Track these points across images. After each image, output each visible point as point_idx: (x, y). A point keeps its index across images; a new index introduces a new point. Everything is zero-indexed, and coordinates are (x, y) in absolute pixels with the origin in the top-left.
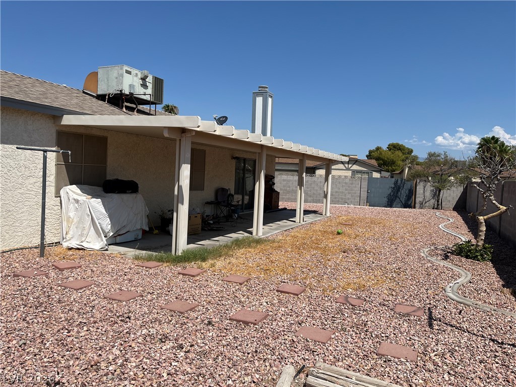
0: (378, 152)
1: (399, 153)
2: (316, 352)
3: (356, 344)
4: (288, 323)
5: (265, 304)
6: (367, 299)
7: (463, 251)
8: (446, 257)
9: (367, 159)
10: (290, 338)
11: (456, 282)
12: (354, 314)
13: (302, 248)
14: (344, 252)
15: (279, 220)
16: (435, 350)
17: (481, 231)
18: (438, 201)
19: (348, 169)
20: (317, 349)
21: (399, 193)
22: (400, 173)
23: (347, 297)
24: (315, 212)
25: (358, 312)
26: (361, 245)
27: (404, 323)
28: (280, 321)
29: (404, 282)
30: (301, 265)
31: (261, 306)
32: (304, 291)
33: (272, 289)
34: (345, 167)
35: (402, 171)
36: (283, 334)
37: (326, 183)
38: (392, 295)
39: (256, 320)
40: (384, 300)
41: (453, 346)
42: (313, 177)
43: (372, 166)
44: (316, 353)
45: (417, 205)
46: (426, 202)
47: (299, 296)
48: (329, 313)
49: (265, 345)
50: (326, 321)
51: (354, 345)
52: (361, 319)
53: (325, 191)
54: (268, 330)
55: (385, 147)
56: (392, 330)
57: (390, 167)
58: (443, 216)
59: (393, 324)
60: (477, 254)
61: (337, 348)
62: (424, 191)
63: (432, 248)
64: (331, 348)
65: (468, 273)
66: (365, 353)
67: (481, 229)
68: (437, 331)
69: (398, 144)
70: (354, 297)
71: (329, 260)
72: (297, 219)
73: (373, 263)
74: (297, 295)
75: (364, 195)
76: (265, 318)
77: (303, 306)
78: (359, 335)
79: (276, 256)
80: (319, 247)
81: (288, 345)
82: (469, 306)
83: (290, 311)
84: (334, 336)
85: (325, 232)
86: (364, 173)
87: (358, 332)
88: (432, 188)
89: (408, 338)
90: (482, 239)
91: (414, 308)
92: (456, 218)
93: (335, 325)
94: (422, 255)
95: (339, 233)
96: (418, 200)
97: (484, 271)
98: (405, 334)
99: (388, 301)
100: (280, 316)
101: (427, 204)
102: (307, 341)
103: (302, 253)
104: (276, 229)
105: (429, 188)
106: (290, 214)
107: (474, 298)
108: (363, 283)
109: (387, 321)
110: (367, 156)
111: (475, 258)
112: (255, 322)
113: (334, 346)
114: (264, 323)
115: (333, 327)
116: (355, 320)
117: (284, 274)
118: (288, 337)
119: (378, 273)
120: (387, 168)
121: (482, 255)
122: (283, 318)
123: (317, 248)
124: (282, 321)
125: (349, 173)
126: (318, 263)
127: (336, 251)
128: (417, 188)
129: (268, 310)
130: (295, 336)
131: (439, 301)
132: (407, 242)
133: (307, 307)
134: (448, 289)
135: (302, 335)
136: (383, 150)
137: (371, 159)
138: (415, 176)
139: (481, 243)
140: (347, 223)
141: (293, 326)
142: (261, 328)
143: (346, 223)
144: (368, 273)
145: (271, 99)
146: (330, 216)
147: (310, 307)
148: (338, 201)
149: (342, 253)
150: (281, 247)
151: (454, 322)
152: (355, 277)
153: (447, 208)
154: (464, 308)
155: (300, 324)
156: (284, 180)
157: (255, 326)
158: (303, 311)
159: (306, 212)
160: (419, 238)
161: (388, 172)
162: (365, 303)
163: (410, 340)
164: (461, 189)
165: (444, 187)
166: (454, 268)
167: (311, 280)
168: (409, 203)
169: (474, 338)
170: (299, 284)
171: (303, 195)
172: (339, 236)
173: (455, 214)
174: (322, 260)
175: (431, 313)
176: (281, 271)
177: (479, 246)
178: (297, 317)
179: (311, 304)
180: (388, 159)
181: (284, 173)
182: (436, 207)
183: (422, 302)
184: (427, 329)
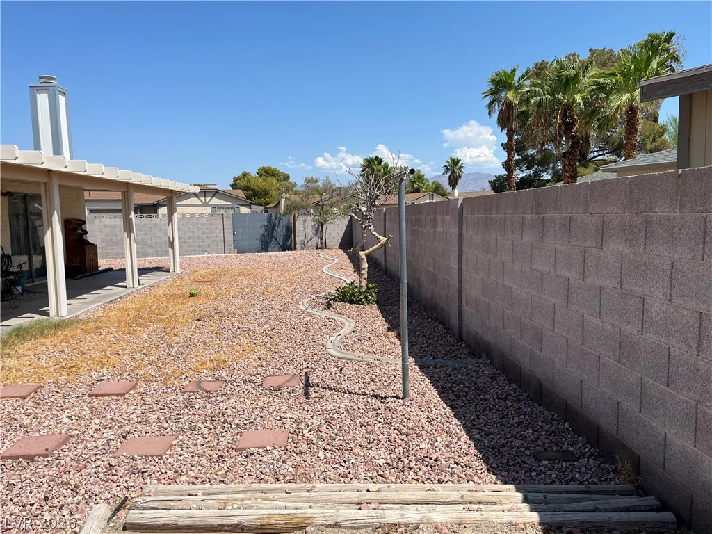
0: (246, 179)
1: (272, 180)
2: (147, 472)
3: (209, 444)
4: (105, 440)
5: (66, 420)
6: (228, 378)
7: (348, 296)
8: (329, 306)
9: (231, 189)
10: (106, 463)
11: (338, 334)
12: (209, 403)
13: (134, 325)
14: (199, 320)
15: (99, 288)
16: (310, 424)
17: (363, 269)
18: (321, 239)
19: (205, 204)
20: (149, 468)
21: (275, 233)
22: (275, 206)
23: (199, 383)
24: (158, 269)
25: (214, 399)
26: (223, 306)
27: (275, 400)
28: (90, 442)
29: (277, 347)
30: (133, 349)
31: (59, 425)
32: (134, 387)
33: (80, 395)
34: (202, 201)
35: (278, 204)
36: (93, 459)
37: (170, 225)
38: (262, 366)
39: (47, 450)
40: (250, 375)
41: (331, 415)
42: (153, 219)
43: (238, 198)
44: (146, 474)
45: (298, 246)
46: (308, 242)
47: (126, 396)
48: (172, 410)
49: (62, 484)
50: (167, 422)
51: (205, 446)
52: (217, 408)
53: (169, 238)
54: (68, 460)
55: (253, 173)
56: (259, 413)
57: (262, 199)
58: (327, 257)
59: (261, 404)
60: (361, 297)
61: (180, 458)
62: (304, 227)
63: (313, 297)
64: (170, 460)
65: (352, 321)
66: (219, 453)
67: (363, 266)
68: (313, 400)
69: (270, 169)
70: (210, 379)
71: (175, 335)
72: (129, 282)
73: (239, 328)
74: (123, 395)
75: (230, 238)
76: (64, 442)
77: (132, 409)
78: (213, 431)
79: (91, 342)
80: (162, 319)
81: (101, 475)
82: (351, 360)
83: (110, 421)
84: (176, 441)
85: (171, 296)
86: (228, 208)
87: (212, 427)
88: (314, 223)
89: (278, 418)
90: (365, 279)
91: (288, 377)
92: (342, 257)
93: (180, 425)
94: (301, 307)
95: (192, 295)
96: (298, 240)
97: (368, 316)
98: (275, 413)
99: (255, 375)
100: (92, 433)
101: (310, 244)
102: (134, 459)
103: (135, 331)
104: (93, 302)
105: (310, 223)
106: (115, 276)
107: (357, 349)
108: (224, 357)
109: (253, 402)
110: (232, 186)
111: (359, 302)
112: (46, 452)
113: (175, 456)
114: (62, 450)
115: (177, 429)
116: (210, 411)
117: (102, 367)
118: (103, 461)
119: (245, 340)
120: (259, 200)
121: (366, 298)
122: (95, 435)
123: (159, 321)
124: (94, 439)
125: (208, 210)
126: (159, 342)
127: (187, 321)
128: (296, 223)
129: (71, 429)
130: (115, 457)
131: (318, 362)
132: (283, 294)
133: (139, 408)
134: (329, 345)
135: (125, 454)
136: (252, 177)
137: (236, 188)
138: (293, 208)
139: (364, 283)
140: (206, 279)
141: (113, 443)
142: (57, 459)
143: (203, 280)
144: (231, 343)
145: (64, 98)
146: (182, 273)
147: (144, 407)
148: (195, 250)
149: (196, 322)
150: (101, 328)
151: (334, 384)
152: (212, 351)
153: (332, 246)
154: (346, 364)
155: (124, 437)
156: (106, 226)
157: (46, 459)
158: (132, 416)
159: (143, 271)
160: (298, 287)
161: (261, 205)
162: (224, 385)
163: (280, 420)
164: (345, 222)
165: (326, 220)
166: (336, 318)
167: (147, 369)
168: (288, 244)
169: (355, 397)
170: (128, 377)
171: (134, 246)
172: (192, 298)
173: (341, 252)
174: (166, 337)
175: (307, 378)
176: (98, 364)
177: (362, 287)
178: (121, 427)
179: (144, 404)
180: (259, 188)
181: (104, 215)
182: (319, 246)
183: (298, 367)
184: (303, 400)
